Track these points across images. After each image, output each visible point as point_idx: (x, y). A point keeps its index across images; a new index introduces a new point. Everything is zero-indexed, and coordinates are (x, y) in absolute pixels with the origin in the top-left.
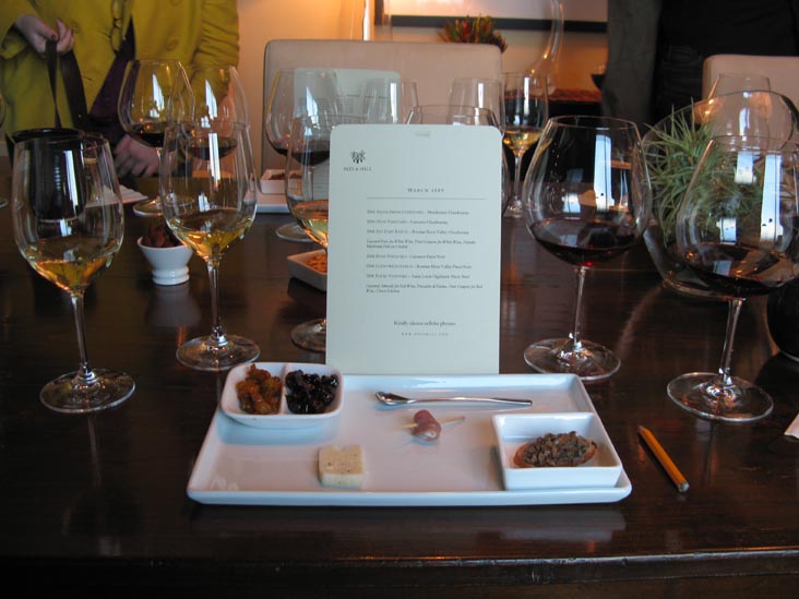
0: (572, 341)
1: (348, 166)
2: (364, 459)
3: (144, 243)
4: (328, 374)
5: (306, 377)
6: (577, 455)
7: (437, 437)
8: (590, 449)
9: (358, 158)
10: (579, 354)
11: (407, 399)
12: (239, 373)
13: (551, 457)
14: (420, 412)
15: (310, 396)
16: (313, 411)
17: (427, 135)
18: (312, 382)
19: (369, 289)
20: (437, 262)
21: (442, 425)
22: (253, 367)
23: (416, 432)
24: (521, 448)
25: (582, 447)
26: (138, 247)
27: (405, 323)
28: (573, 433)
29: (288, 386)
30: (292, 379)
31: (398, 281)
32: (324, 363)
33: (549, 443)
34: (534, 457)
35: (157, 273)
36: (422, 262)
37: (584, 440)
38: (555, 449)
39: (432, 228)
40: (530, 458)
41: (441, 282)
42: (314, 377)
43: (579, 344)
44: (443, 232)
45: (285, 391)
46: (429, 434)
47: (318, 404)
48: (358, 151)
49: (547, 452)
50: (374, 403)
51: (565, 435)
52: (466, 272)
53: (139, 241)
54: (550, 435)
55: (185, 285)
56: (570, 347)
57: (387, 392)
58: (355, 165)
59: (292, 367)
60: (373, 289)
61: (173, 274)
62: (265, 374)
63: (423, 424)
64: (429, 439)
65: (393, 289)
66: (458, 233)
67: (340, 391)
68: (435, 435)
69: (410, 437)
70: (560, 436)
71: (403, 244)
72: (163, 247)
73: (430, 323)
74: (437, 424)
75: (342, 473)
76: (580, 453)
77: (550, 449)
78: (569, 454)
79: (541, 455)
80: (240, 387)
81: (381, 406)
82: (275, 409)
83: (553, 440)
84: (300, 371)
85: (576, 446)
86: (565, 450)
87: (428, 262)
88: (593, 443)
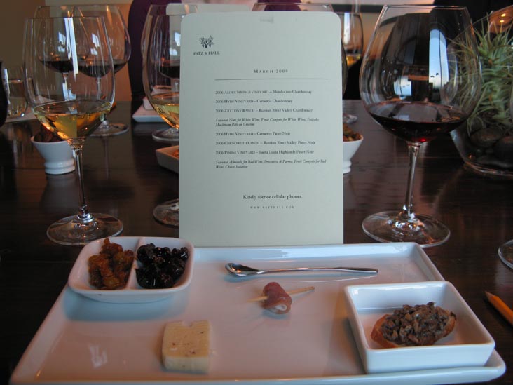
0: (406, 212)
1: (197, 51)
2: (212, 337)
3: (35, 140)
4: (179, 248)
5: (156, 250)
6: (438, 328)
7: (288, 310)
8: (450, 320)
9: (207, 43)
10: (412, 224)
11: (257, 271)
12: (93, 248)
13: (413, 332)
14: (270, 285)
15: (158, 270)
16: (161, 285)
17: (271, 21)
18: (163, 256)
19: (219, 165)
20: (283, 138)
21: (292, 296)
22: (107, 242)
23: (266, 305)
24: (378, 322)
25: (443, 320)
26: (32, 144)
27: (253, 197)
28: (431, 304)
29: (139, 259)
30: (144, 252)
31: (247, 157)
32: (176, 236)
33: (409, 316)
34: (395, 332)
35: (48, 165)
36: (268, 138)
37: (443, 311)
38: (416, 324)
39: (277, 106)
40: (391, 334)
41: (287, 157)
42: (165, 250)
43: (413, 215)
44: (288, 110)
45: (136, 264)
46: (279, 307)
47: (167, 278)
48: (207, 37)
49: (409, 328)
50: (224, 275)
51: (423, 306)
52: (310, 147)
53: (33, 138)
54: (409, 307)
55: (71, 174)
56: (404, 217)
57: (236, 264)
58: (204, 50)
59: (145, 241)
60: (221, 165)
61: (61, 164)
62: (117, 247)
63: (273, 297)
64: (280, 312)
65: (242, 165)
66: (302, 110)
67: (189, 264)
68: (286, 308)
69: (260, 311)
70: (418, 307)
71: (250, 122)
72: (51, 141)
73: (277, 197)
74: (287, 296)
75: (187, 356)
76: (442, 326)
77: (411, 323)
78: (430, 328)
79: (402, 330)
80: (93, 261)
81: (230, 277)
82: (122, 284)
83: (411, 313)
84: (152, 244)
85: (437, 318)
86: (427, 324)
87: (274, 138)
88: (452, 314)
